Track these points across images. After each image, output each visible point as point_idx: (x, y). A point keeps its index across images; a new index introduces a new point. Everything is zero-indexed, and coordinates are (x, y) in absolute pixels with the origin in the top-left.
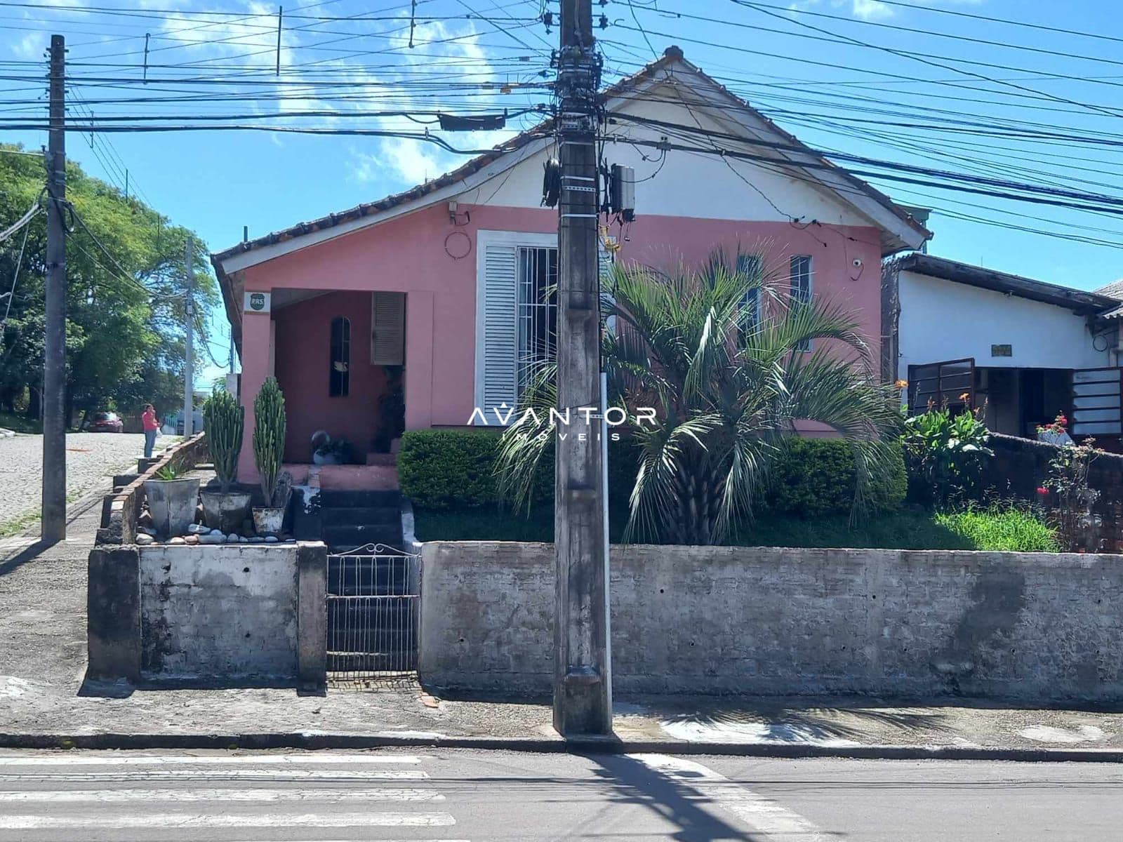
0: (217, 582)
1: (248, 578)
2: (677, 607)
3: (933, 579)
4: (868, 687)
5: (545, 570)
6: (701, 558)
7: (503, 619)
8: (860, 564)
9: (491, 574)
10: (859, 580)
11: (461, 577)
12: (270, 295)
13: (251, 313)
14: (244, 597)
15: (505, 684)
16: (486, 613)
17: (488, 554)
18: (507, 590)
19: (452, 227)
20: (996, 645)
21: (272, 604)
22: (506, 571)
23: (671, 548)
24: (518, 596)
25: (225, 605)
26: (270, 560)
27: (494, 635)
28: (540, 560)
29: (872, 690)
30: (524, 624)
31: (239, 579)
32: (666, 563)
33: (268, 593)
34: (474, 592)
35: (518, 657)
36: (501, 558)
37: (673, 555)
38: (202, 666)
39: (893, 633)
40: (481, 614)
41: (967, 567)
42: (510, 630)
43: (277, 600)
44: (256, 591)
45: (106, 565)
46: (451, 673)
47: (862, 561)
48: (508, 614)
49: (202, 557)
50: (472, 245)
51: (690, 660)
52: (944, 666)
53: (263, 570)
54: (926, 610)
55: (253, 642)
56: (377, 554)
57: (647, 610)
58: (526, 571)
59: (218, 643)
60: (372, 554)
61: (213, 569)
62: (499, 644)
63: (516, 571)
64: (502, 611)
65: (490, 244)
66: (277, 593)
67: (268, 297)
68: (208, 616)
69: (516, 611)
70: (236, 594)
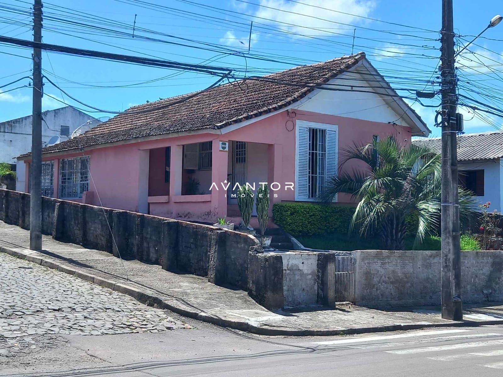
0: (294, 268)
1: (304, 266)
2: (423, 273)
3: (483, 261)
4: (468, 300)
5: (389, 261)
6: (429, 255)
7: (378, 280)
8: (466, 256)
9: (375, 263)
10: (466, 262)
11: (367, 264)
12: (228, 143)
13: (222, 151)
14: (302, 274)
15: (379, 305)
16: (373, 278)
17: (374, 255)
18: (379, 269)
19: (288, 118)
20: (497, 283)
21: (310, 276)
22: (379, 261)
23: (421, 251)
24: (382, 271)
25: (297, 277)
26: (310, 259)
27: (376, 286)
28: (388, 257)
29: (469, 301)
30: (383, 282)
31: (301, 267)
32: (420, 257)
33: (309, 272)
34: (370, 270)
35: (382, 295)
36: (377, 256)
37: (422, 254)
38: (290, 303)
39: (474, 280)
40: (372, 278)
41: (490, 256)
42: (380, 284)
43: (312, 275)
44: (306, 272)
45: (273, 262)
46: (364, 302)
47: (467, 255)
48: (379, 278)
49: (290, 258)
50: (294, 126)
51: (425, 293)
52: (485, 292)
53: (308, 263)
54: (481, 272)
55: (305, 292)
56: (342, 256)
57: (415, 275)
58: (384, 261)
59: (295, 293)
60: (340, 256)
61: (293, 263)
62: (377, 290)
63: (382, 261)
64: (378, 277)
65: (300, 126)
66: (312, 272)
67: (227, 144)
68: (292, 282)
69: (381, 277)
70: (300, 273)
